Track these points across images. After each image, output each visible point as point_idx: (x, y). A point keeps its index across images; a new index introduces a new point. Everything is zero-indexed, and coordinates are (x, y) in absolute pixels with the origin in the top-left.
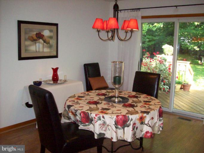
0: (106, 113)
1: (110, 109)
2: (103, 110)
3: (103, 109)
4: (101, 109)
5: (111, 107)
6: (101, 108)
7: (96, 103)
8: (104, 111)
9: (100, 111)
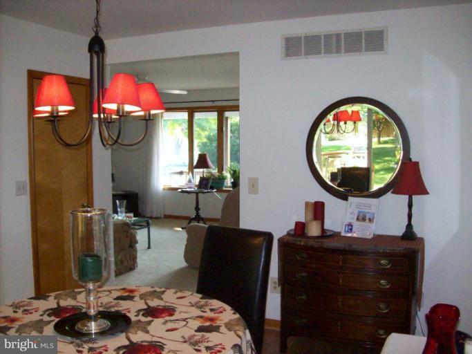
0: (123, 291)
1: (115, 299)
2: (131, 295)
3: (130, 298)
4: (134, 297)
5: (111, 304)
6: (135, 299)
7: (152, 312)
8: (127, 294)
9: (135, 294)
